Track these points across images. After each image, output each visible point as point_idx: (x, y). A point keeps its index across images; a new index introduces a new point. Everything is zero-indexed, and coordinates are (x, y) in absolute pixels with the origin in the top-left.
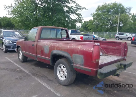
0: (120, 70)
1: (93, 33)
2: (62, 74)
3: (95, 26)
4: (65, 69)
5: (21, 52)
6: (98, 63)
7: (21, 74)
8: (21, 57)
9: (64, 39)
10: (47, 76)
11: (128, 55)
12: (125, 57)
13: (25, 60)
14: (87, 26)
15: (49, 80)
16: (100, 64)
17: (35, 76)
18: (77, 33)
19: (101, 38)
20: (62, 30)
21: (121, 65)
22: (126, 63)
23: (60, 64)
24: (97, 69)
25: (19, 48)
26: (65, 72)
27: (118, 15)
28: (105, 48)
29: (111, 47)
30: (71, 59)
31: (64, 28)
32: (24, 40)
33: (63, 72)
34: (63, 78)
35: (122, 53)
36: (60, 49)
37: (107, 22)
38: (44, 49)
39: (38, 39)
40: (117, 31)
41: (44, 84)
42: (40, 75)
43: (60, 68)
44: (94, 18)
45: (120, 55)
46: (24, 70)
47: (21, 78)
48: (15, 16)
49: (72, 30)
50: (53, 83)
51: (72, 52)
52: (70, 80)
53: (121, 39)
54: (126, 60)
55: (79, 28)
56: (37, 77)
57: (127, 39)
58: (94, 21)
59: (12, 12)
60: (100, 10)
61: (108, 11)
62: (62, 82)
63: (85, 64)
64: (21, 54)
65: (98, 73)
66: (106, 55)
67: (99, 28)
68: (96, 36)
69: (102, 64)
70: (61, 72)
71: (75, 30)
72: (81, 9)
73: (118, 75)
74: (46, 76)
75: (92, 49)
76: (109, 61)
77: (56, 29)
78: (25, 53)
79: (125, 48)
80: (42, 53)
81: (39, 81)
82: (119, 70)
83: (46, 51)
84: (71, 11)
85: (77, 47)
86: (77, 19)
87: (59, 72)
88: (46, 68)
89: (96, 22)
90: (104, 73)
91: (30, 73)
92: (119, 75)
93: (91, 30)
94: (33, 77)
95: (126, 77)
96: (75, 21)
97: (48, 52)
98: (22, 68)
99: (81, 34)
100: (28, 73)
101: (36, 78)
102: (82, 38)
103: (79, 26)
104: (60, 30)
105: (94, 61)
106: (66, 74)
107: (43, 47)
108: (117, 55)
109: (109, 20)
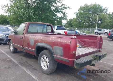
0: (96, 60)
1: (76, 29)
2: (45, 64)
3: (78, 23)
4: (47, 60)
5: (12, 44)
6: (75, 54)
7: (9, 64)
8: (12, 49)
9: (49, 33)
10: (33, 66)
11: (103, 47)
12: (101, 49)
13: (15, 51)
14: (71, 23)
15: (33, 69)
16: (77, 55)
17: (22, 65)
18: (62, 28)
19: (82, 33)
20: (47, 25)
21: (96, 56)
22: (101, 54)
23: (43, 55)
24: (74, 60)
25: (11, 41)
26: (47, 62)
27: (97, 14)
28: (83, 41)
29: (88, 40)
30: (52, 50)
31: (49, 24)
32: (14, 34)
33: (46, 62)
34: (46, 67)
35: (98, 45)
36: (43, 42)
37: (88, 20)
38: (30, 42)
39: (26, 33)
40: (97, 28)
41: (29, 72)
42: (27, 64)
43: (44, 58)
44: (77, 16)
45: (96, 48)
46: (13, 60)
47: (9, 67)
48: (10, 14)
49: (58, 26)
50: (37, 72)
51: (53, 44)
52: (51, 69)
53: (100, 34)
54: (101, 52)
55: (65, 25)
56: (24, 66)
57: (105, 34)
58: (77, 19)
59: (7, 10)
60: (82, 9)
61: (89, 11)
62: (44, 71)
63: (64, 55)
64: (12, 46)
65: (75, 63)
66: (84, 48)
67: (82, 25)
68: (78, 31)
69: (79, 55)
70: (44, 62)
71: (60, 26)
72: (66, 8)
73: (93, 65)
74: (31, 66)
75: (70, 42)
76: (86, 53)
77: (42, 25)
78: (15, 45)
79: (100, 41)
80: (29, 45)
81: (25, 70)
82: (94, 61)
83: (32, 43)
84: (57, 10)
85: (57, 40)
86: (63, 16)
87: (43, 62)
88: (33, 58)
89: (79, 19)
90: (80, 63)
91: (18, 63)
92: (95, 65)
93: (74, 27)
94: (20, 66)
95: (102, 66)
96: (61, 18)
97: (34, 44)
98: (12, 59)
99: (65, 30)
100: (16, 62)
101: (22, 67)
102: (66, 33)
103: (65, 23)
104: (46, 25)
105: (71, 53)
106: (48, 63)
107: (29, 40)
108: (94, 47)
109: (90, 18)
